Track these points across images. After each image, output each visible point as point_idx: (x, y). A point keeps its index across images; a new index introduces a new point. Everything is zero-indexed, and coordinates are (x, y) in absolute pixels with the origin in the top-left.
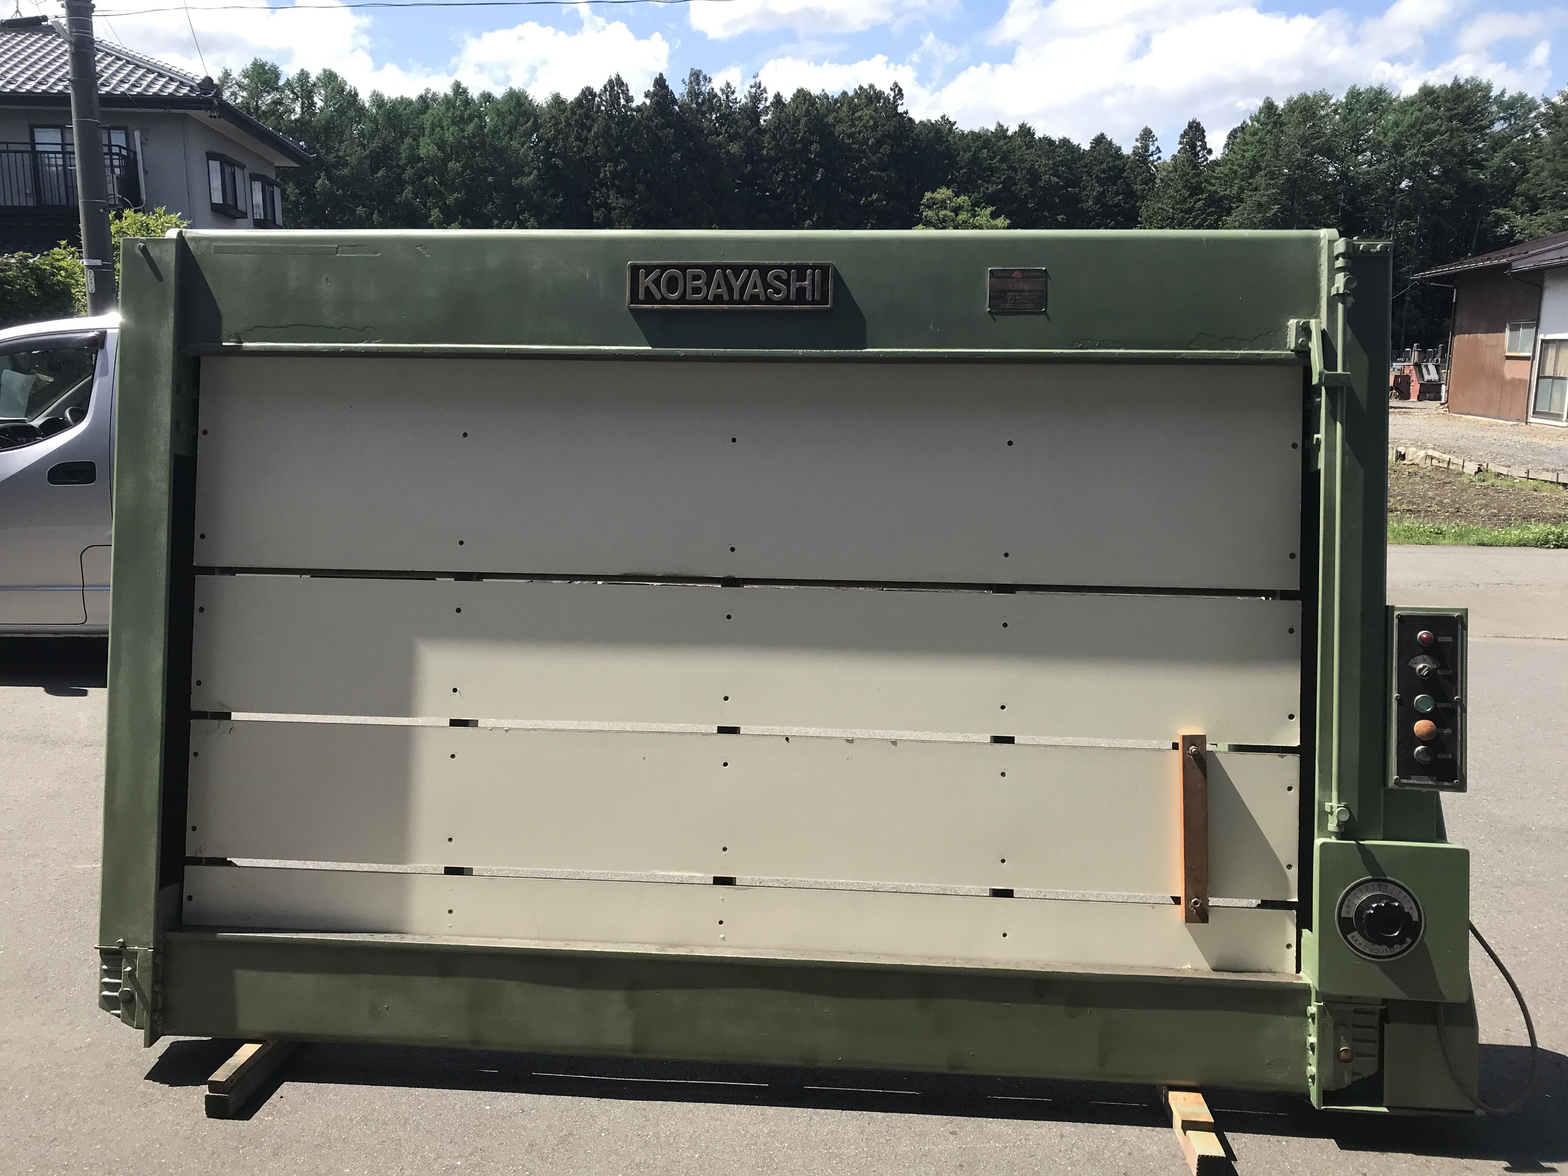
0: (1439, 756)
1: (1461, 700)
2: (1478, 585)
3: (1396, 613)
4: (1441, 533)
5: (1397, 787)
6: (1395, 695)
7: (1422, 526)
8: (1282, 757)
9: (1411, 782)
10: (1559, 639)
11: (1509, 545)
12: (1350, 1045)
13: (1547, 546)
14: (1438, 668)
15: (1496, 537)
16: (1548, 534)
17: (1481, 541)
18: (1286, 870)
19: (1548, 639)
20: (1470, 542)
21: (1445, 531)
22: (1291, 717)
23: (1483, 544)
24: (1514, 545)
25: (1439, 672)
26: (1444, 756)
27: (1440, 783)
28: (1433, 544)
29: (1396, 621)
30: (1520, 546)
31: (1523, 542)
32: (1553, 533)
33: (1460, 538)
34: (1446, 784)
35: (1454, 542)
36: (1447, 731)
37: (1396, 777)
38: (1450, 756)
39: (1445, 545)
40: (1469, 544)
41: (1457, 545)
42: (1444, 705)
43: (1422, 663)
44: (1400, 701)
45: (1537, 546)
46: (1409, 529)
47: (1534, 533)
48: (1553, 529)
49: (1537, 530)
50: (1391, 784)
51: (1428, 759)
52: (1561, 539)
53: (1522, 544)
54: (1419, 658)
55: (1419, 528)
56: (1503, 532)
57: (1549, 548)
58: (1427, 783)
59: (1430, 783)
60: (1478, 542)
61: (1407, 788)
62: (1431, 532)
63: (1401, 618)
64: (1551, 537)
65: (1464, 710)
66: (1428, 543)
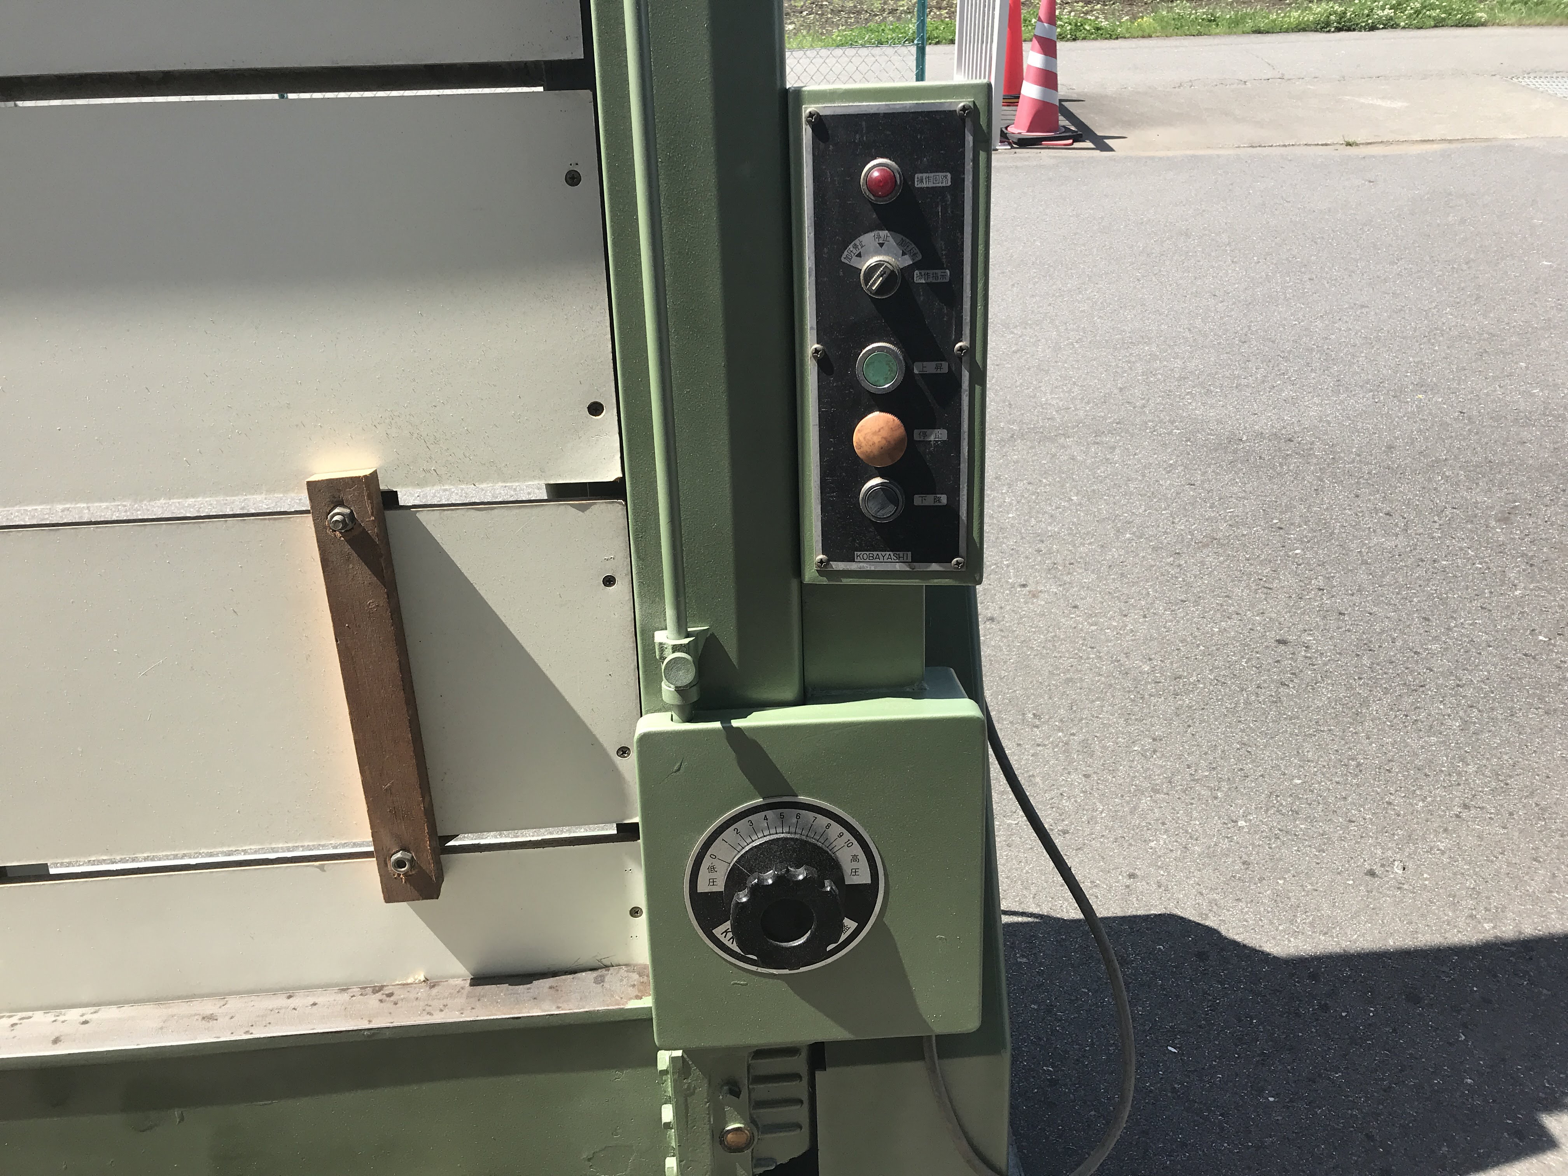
0: (918, 500)
1: (970, 350)
2: (1245, 82)
3: (808, 108)
4: (1214, 20)
5: (824, 581)
6: (812, 345)
7: (1194, 12)
8: (583, 509)
9: (853, 566)
10: (1322, 145)
11: (1287, 31)
12: (743, 1119)
13: (1328, 29)
14: (916, 266)
15: (1274, 21)
16: (1331, 15)
17: (1257, 28)
18: (618, 760)
19: (1310, 145)
20: (1245, 29)
21: (1218, 17)
22: (595, 409)
23: (1258, 32)
24: (1293, 31)
25: (918, 278)
26: (929, 500)
27: (921, 567)
28: (1205, 34)
29: (807, 133)
30: (1299, 31)
31: (1303, 25)
32: (1335, 13)
33: (1235, 26)
34: (935, 567)
35: (1228, 30)
36: (939, 435)
37: (821, 556)
38: (944, 499)
39: (1217, 34)
40: (1243, 33)
41: (1230, 34)
42: (930, 367)
43: (877, 253)
44: (824, 362)
45: (1316, 31)
46: (1180, 17)
47: (1314, 14)
48: (1336, 7)
49: (1319, 9)
50: (810, 574)
51: (890, 509)
52: (1343, 20)
53: (1302, 28)
54: (868, 239)
55: (1190, 14)
56: (1282, 15)
57: (1329, 31)
58: (889, 567)
59: (898, 567)
60: (1254, 29)
61: (846, 581)
62: (1203, 19)
63: (819, 123)
64: (1333, 17)
65: (979, 377)
66: (1200, 34)
